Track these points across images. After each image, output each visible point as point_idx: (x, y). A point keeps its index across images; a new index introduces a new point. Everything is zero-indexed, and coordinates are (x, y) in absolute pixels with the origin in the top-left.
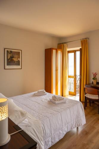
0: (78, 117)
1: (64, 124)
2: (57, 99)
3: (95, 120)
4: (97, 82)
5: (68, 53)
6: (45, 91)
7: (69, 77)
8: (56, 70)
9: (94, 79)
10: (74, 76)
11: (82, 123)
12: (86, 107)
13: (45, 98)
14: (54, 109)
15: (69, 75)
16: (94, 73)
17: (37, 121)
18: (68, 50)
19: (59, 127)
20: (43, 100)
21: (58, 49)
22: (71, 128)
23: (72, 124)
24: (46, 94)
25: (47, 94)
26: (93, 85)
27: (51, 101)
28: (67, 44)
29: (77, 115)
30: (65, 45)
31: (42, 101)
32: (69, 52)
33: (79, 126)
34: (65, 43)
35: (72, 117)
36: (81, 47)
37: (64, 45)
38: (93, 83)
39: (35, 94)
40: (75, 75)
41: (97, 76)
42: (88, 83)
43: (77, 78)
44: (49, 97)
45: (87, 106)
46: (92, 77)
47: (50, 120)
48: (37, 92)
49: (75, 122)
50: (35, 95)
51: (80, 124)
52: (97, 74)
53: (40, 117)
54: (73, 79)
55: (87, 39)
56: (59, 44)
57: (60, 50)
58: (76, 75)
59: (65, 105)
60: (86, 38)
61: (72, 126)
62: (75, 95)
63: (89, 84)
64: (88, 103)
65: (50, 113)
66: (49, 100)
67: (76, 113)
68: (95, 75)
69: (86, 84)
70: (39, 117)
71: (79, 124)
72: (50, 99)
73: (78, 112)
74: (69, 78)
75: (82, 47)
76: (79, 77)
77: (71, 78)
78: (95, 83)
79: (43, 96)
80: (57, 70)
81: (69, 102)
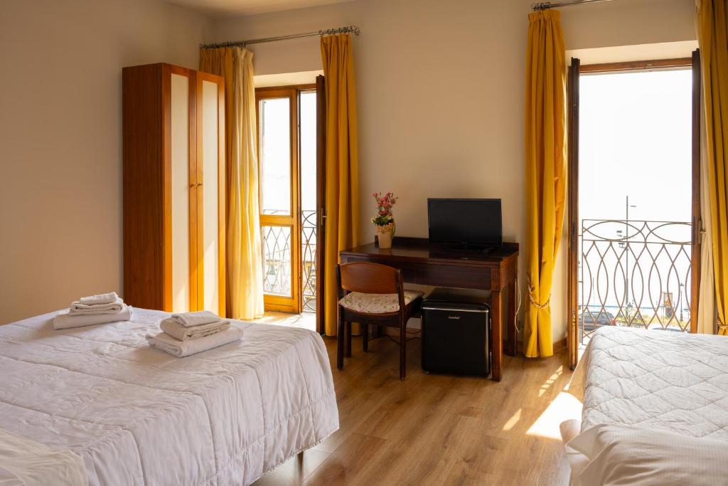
0: (300, 404)
1: (223, 453)
2: (189, 331)
3: (381, 409)
4: (397, 234)
5: (258, 98)
6: (119, 301)
7: (266, 220)
8: (190, 186)
9: (380, 222)
10: (289, 214)
11: (322, 432)
12: (345, 361)
13: (118, 337)
14: (167, 385)
15: (267, 213)
16: (383, 196)
17: (55, 456)
18: (260, 80)
19: (195, 468)
20: (106, 349)
21: (200, 74)
22: (265, 464)
23: (271, 443)
24: (128, 313)
25: (132, 317)
26: (376, 252)
27: (153, 346)
28: (251, 51)
29: (296, 397)
30: (242, 53)
31: (96, 352)
32: (263, 93)
33: (308, 447)
34: (242, 44)
35: (268, 408)
36: (322, 73)
37: (234, 55)
38: (377, 243)
39: (51, 322)
40: (298, 212)
41: (394, 209)
42: (354, 245)
43: (306, 224)
44: (143, 329)
45: (349, 355)
46: (374, 213)
47: (142, 442)
48: (66, 311)
49: (285, 431)
50: (50, 330)
51: (313, 438)
52: (393, 202)
53: (79, 435)
54: (287, 230)
55: (351, 34)
56: (206, 47)
57: (216, 77)
58: (300, 213)
59: (233, 354)
60: (346, 30)
61: (270, 456)
62: (296, 311)
63: (361, 248)
64: (354, 342)
65: (145, 402)
66: (146, 343)
67: (292, 388)
68: (387, 203)
69: (349, 248)
70: (71, 438)
71: (303, 438)
72: (149, 337)
73: (299, 378)
74: (267, 228)
75: (327, 71)
76: (314, 219)
77: (276, 229)
78: (385, 242)
79: (109, 329)
80: (194, 185)
81: (257, 339)
